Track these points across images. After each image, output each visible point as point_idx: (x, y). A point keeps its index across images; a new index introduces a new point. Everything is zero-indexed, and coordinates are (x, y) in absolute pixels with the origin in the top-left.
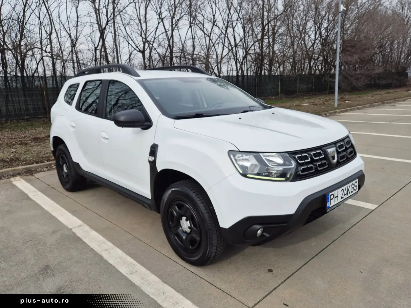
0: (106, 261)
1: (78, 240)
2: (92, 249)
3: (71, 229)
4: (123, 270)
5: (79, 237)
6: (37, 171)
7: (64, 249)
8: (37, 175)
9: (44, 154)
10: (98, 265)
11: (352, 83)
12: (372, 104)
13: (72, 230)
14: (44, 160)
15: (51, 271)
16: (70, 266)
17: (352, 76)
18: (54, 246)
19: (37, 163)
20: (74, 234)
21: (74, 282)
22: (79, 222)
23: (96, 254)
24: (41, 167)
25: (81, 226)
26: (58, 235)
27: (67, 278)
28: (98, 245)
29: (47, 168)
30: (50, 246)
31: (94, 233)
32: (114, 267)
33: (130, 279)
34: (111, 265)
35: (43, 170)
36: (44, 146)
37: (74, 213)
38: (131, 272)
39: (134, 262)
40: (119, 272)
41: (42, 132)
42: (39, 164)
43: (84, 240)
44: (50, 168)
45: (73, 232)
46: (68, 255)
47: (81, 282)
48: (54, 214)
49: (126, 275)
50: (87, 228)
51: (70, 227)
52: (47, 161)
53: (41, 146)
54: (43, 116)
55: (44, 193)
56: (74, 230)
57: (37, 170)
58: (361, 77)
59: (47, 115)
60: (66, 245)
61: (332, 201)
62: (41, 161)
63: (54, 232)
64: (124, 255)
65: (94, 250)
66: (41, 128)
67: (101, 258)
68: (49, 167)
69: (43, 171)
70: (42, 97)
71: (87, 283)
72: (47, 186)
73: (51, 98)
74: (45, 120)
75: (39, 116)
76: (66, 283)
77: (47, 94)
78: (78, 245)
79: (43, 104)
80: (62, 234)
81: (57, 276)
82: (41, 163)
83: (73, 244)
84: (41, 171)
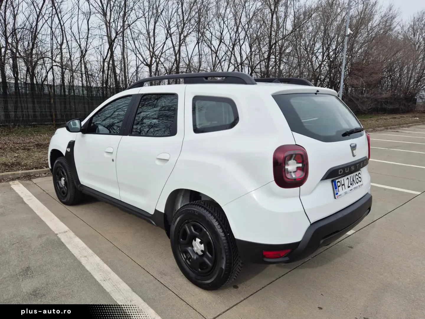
0: (83, 267)
1: (61, 245)
2: (73, 254)
3: (57, 234)
4: (98, 277)
5: (63, 243)
6: (35, 176)
7: (47, 252)
8: (35, 180)
9: (44, 161)
10: (75, 270)
11: (357, 106)
12: (375, 129)
13: (58, 236)
14: (44, 166)
15: (31, 273)
16: (49, 270)
17: (358, 100)
18: (38, 250)
19: (36, 168)
20: (59, 239)
21: (50, 284)
22: (65, 228)
23: (75, 259)
24: (40, 173)
25: (66, 232)
26: (44, 239)
27: (44, 281)
28: (79, 251)
29: (45, 174)
30: (34, 249)
31: (77, 240)
32: (90, 273)
33: (102, 285)
34: (87, 271)
36: (45, 153)
37: (62, 219)
38: (105, 279)
39: (109, 270)
40: (93, 278)
41: (46, 138)
42: (38, 170)
43: (67, 246)
44: (48, 174)
46: (49, 259)
47: (56, 285)
48: (43, 219)
49: (99, 282)
50: (72, 234)
51: (56, 233)
52: (46, 168)
54: (49, 123)
55: (38, 198)
56: (59, 236)
57: (36, 175)
58: (367, 101)
59: (53, 122)
60: (50, 249)
62: (41, 166)
63: (40, 236)
64: (102, 263)
65: (74, 256)
66: (46, 135)
67: (80, 263)
68: (47, 173)
69: (41, 177)
70: (50, 105)
71: (62, 287)
72: (43, 191)
73: (58, 105)
74: (51, 127)
75: (45, 123)
76: (42, 285)
77: (55, 102)
78: (60, 249)
79: (50, 112)
80: (48, 238)
81: (36, 277)
82: (40, 169)
83: (56, 248)
84: (38, 177)
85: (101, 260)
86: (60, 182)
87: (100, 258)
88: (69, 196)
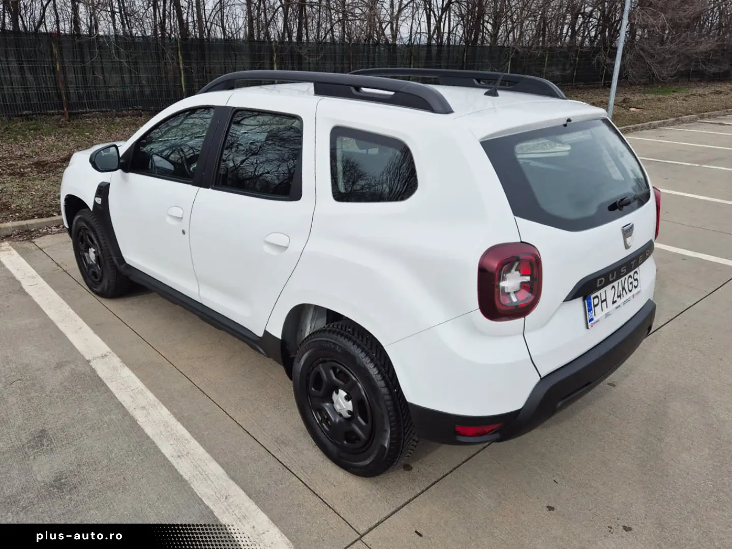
0: (141, 430)
1: (98, 384)
2: (121, 404)
3: (89, 361)
4: (167, 449)
5: (100, 378)
6: (40, 233)
7: (74, 400)
8: (39, 242)
10: (127, 435)
13: (91, 364)
15: (49, 442)
16: (80, 436)
18: (57, 394)
19: (40, 216)
20: (93, 371)
21: (84, 465)
22: (104, 348)
23: (125, 413)
24: (48, 225)
25: (105, 356)
26: (67, 371)
27: (74, 458)
28: (132, 397)
29: (57, 227)
30: (51, 392)
31: (126, 372)
32: (153, 443)
33: (176, 466)
34: (148, 438)
35: (52, 231)
37: (97, 328)
38: (179, 454)
40: (160, 451)
41: (53, 146)
42: (44, 220)
43: (109, 386)
45: (91, 367)
46: (79, 413)
47: (95, 466)
48: (61, 327)
49: (170, 459)
50: (116, 360)
51: (87, 358)
53: (49, 181)
54: (56, 111)
55: (49, 282)
56: (93, 364)
57: (41, 230)
59: (63, 109)
60: (79, 393)
62: (48, 212)
63: (59, 366)
64: (173, 421)
65: (123, 406)
66: (53, 137)
67: (133, 421)
68: (60, 227)
69: (51, 234)
70: (54, 74)
71: (105, 470)
72: (56, 266)
73: (71, 76)
74: (60, 119)
75: (49, 112)
76: (71, 468)
77: (63, 69)
78: (98, 394)
79: (57, 89)
80: (73, 369)
81: (58, 451)
82: (47, 217)
83: (90, 391)
84: (47, 233)
85: (172, 416)
86: (86, 254)
87: (169, 410)
88: (105, 283)
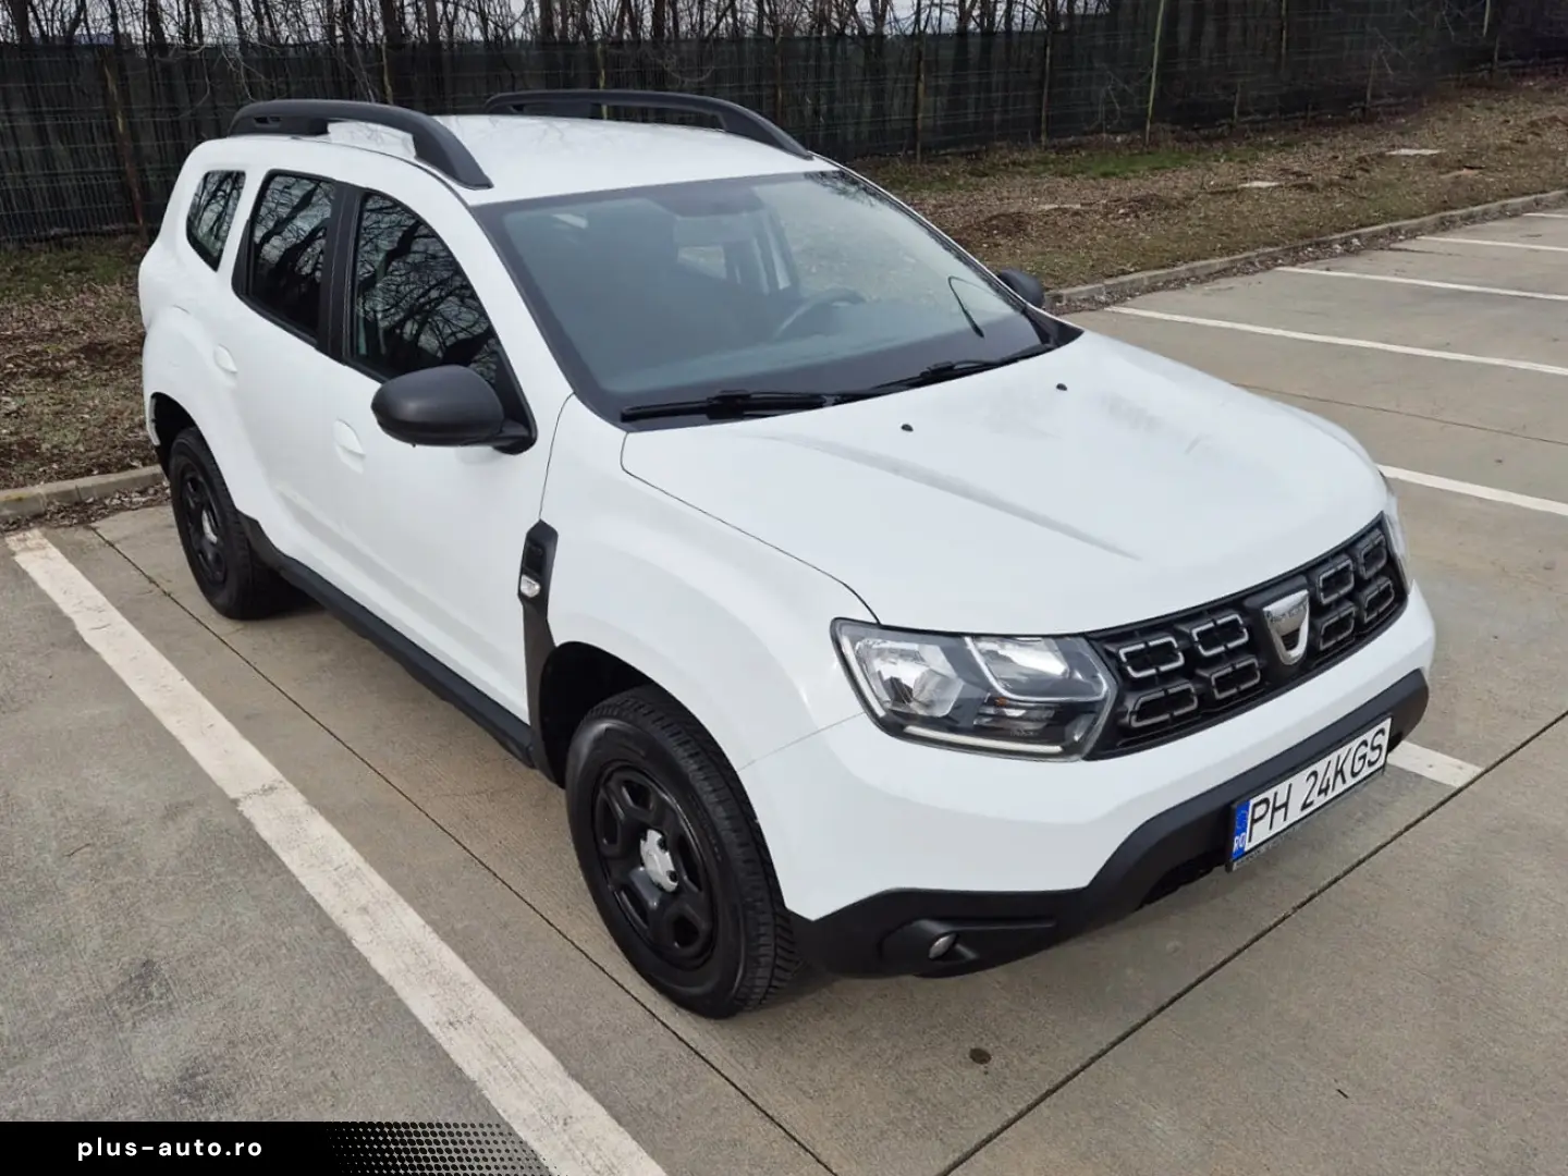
0: (360, 962)
1: (262, 853)
3: (235, 802)
4: (425, 1007)
5: (264, 844)
6: (106, 507)
8: (109, 527)
9: (131, 429)
10: (332, 974)
13: (240, 809)
14: (132, 457)
16: (229, 975)
19: (105, 469)
20: (247, 824)
22: (266, 771)
23: (325, 923)
24: (123, 489)
25: (272, 789)
26: (188, 822)
27: (220, 1026)
28: (336, 884)
29: (142, 493)
31: (320, 829)
32: (391, 991)
34: (379, 979)
35: (131, 502)
36: (126, 389)
37: (249, 724)
40: (408, 1013)
41: (120, 307)
42: (113, 478)
43: (285, 859)
44: (156, 492)
45: (240, 814)
46: (223, 923)
47: (268, 1046)
48: (171, 723)
49: (431, 1031)
50: (294, 800)
51: (232, 794)
52: (144, 465)
53: (118, 388)
54: (122, 226)
55: (134, 619)
56: (249, 809)
57: (107, 502)
59: (137, 222)
60: (219, 876)
61: (1256, 826)
62: (120, 459)
63: (173, 812)
65: (318, 906)
66: (118, 286)
67: (344, 940)
68: (151, 491)
69: (129, 509)
70: (113, 141)
71: (289, 1054)
72: (146, 582)
73: (149, 143)
74: (131, 243)
75: (105, 228)
77: (130, 126)
78: (260, 877)
79: (120, 174)
80: (202, 821)
81: (183, 1009)
82: (119, 471)
83: (242, 872)
84: (121, 508)
85: (429, 929)
87: (421, 914)
